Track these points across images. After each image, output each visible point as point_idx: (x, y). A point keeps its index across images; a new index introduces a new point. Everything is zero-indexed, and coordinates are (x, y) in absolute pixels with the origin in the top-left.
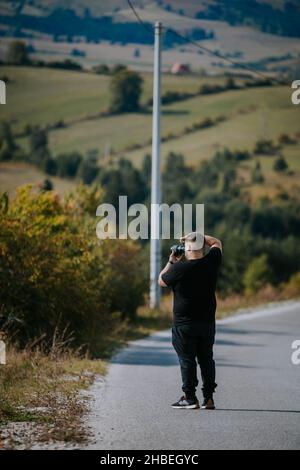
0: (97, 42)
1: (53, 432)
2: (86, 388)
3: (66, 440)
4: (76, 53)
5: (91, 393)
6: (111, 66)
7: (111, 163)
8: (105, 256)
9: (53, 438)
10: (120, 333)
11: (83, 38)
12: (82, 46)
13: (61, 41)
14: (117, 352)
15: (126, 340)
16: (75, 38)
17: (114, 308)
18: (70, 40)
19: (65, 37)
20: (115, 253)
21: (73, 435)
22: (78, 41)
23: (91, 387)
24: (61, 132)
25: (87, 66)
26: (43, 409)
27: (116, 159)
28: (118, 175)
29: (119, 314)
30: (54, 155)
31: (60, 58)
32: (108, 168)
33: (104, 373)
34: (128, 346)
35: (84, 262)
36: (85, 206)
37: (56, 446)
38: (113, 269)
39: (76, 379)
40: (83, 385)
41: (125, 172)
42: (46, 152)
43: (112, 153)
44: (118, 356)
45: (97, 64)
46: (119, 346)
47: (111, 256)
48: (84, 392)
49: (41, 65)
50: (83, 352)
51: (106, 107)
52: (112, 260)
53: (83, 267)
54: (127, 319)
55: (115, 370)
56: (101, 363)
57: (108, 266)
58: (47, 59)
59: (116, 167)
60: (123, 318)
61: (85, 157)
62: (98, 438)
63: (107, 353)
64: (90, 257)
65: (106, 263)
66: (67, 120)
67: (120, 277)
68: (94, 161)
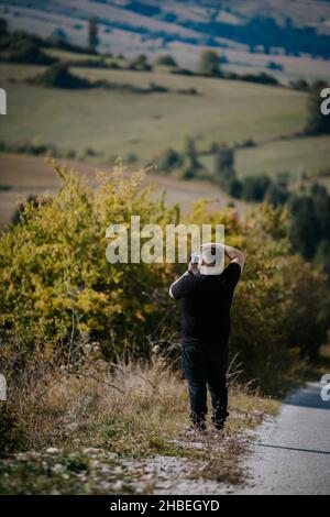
0: (297, 55)
1: (204, 470)
2: (253, 428)
3: (219, 480)
4: (273, 66)
5: (258, 433)
6: (310, 82)
7: (303, 188)
8: (287, 284)
9: (204, 477)
10: (298, 373)
11: (281, 50)
12: (280, 58)
13: (258, 52)
14: (293, 393)
15: (304, 380)
16: (273, 50)
17: (292, 344)
18: (267, 52)
19: (261, 47)
20: (298, 282)
21: (228, 475)
22: (277, 53)
23: (258, 427)
24: (250, 152)
25: (282, 79)
26: (199, 445)
27: (308, 185)
28: (310, 202)
29: (298, 350)
30: (241, 175)
31: (255, 71)
32: (299, 194)
33: (275, 413)
34: (305, 387)
35: (259, 287)
36: (268, 228)
37: (206, 485)
38: (295, 300)
39: (242, 417)
40: (249, 424)
41: (317, 199)
42: (232, 173)
43: (304, 177)
44: (293, 396)
45: (294, 79)
46: (296, 386)
47: (293, 286)
48: (250, 432)
49: (234, 77)
50: (253, 387)
51: (300, 127)
52: (294, 290)
53: (258, 293)
54: (307, 358)
55: (288, 411)
56: (275, 403)
57: (288, 296)
58: (240, 71)
59: (308, 193)
60: (302, 355)
61: (274, 179)
62: (256, 481)
63: (281, 392)
64: (269, 283)
65: (287, 293)
66: (256, 139)
67: (302, 310)
68: (284, 185)
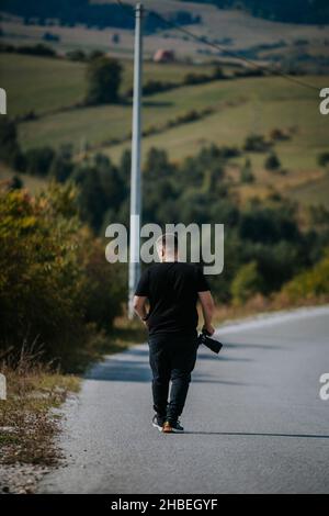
0: (72, 26)
1: (20, 454)
2: (57, 406)
3: (35, 463)
4: (48, 37)
5: (63, 411)
6: (87, 52)
7: (86, 159)
8: (80, 261)
9: (20, 461)
10: (95, 346)
11: (56, 21)
12: (56, 30)
13: (33, 23)
14: (91, 367)
15: (101, 354)
16: (48, 21)
17: (88, 319)
18: (42, 23)
19: (36, 20)
20: (90, 258)
21: (42, 457)
22: (51, 24)
23: (62, 405)
24: (32, 125)
25: (61, 52)
26: (10, 429)
27: (92, 155)
28: (94, 172)
29: (94, 325)
31: (31, 43)
32: (84, 165)
33: (77, 390)
34: (103, 360)
35: (56, 268)
36: (58, 206)
37: (23, 469)
38: (88, 275)
39: (46, 396)
40: (54, 403)
41: (102, 169)
42: (15, 147)
43: (88, 148)
44: (93, 371)
45: (72, 50)
46: (95, 360)
47: (86, 261)
48: (55, 411)
49: (10, 50)
50: (54, 367)
51: (81, 98)
52: (87, 266)
53: (54, 273)
54: (103, 331)
55: (89, 386)
56: (75, 380)
57: (82, 272)
58: (16, 43)
59: (92, 164)
60: (98, 330)
61: (58, 152)
62: (69, 460)
63: (80, 367)
64: (63, 262)
65: (80, 269)
66: (38, 111)
67: (96, 285)
68: (68, 156)
